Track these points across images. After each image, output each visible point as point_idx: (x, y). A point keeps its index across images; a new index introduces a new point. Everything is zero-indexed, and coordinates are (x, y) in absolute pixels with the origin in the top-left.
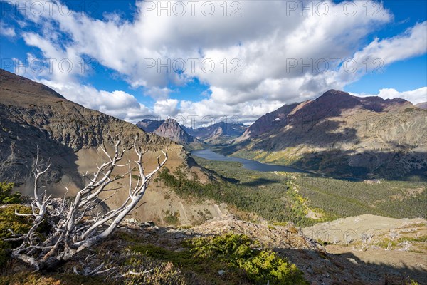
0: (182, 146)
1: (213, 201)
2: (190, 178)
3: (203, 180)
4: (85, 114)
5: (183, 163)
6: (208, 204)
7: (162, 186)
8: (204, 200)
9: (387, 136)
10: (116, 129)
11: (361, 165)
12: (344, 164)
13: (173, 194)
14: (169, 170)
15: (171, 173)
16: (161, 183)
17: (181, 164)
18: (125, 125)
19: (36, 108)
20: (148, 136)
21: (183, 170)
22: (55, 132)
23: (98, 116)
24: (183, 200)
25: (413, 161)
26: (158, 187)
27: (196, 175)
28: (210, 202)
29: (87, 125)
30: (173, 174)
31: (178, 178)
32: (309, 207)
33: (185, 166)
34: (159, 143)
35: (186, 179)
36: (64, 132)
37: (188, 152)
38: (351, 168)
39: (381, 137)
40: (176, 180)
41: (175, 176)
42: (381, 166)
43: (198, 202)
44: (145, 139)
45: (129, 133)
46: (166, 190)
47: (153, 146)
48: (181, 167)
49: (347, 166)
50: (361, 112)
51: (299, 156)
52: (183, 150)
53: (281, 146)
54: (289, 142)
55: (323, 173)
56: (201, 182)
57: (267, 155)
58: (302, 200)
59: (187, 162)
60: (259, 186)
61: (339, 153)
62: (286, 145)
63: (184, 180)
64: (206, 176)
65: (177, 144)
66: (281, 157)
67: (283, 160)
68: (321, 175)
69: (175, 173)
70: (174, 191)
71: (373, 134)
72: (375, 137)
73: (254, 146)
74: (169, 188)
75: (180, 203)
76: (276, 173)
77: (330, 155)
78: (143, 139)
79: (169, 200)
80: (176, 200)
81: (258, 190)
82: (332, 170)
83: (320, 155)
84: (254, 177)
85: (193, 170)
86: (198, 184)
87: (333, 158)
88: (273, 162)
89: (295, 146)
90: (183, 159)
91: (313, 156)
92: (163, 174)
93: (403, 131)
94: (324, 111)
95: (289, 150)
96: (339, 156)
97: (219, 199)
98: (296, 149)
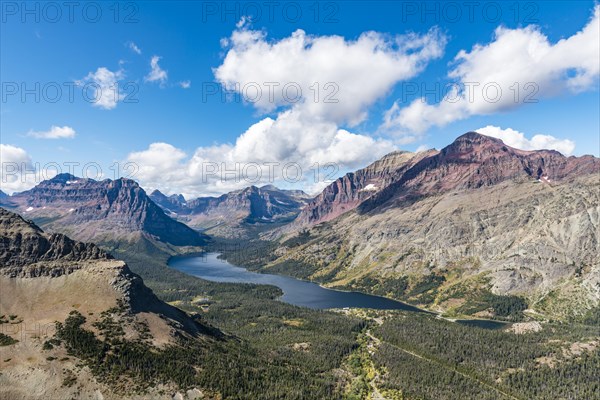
0: (122, 264)
1: (173, 385)
2: (130, 334)
3: (162, 338)
5: (119, 301)
6: (161, 393)
7: (63, 356)
8: (152, 385)
9: (562, 232)
11: (513, 292)
12: (483, 291)
13: (84, 374)
14: (82, 320)
15: (87, 327)
16: (60, 350)
17: (113, 304)
21: (116, 318)
24: (105, 388)
26: (51, 359)
27: (145, 329)
28: (166, 388)
30: (93, 329)
31: (102, 338)
32: (378, 387)
35: (121, 338)
38: (495, 298)
39: (552, 235)
40: (98, 342)
41: (96, 331)
42: (550, 294)
43: (138, 389)
44: (35, 249)
46: (69, 365)
47: (52, 264)
48: (114, 311)
49: (487, 294)
50: (522, 183)
51: (401, 271)
52: (125, 270)
53: (369, 249)
54: (384, 241)
55: (440, 311)
56: (155, 343)
57: (338, 269)
58: (372, 372)
59: (128, 299)
60: (297, 346)
61: (476, 266)
62: (379, 246)
63: (116, 342)
64: (170, 328)
65: (110, 257)
66: (365, 272)
67: (369, 280)
68: (436, 314)
69: (97, 325)
70: (87, 368)
71: (539, 228)
72: (541, 233)
73: (315, 247)
74: (78, 360)
75: (98, 391)
76: (347, 311)
77: (460, 272)
78: (31, 248)
79: (74, 388)
80: (90, 386)
81: (290, 353)
82: (459, 303)
83: (441, 271)
84: (296, 323)
85: (141, 316)
86: (147, 348)
87: (465, 276)
88: (349, 286)
89: (394, 250)
90: (121, 293)
91: (427, 273)
92: (68, 328)
93: (590, 225)
94: (454, 176)
95: (383, 259)
96: (475, 273)
97: (185, 381)
98: (395, 257)
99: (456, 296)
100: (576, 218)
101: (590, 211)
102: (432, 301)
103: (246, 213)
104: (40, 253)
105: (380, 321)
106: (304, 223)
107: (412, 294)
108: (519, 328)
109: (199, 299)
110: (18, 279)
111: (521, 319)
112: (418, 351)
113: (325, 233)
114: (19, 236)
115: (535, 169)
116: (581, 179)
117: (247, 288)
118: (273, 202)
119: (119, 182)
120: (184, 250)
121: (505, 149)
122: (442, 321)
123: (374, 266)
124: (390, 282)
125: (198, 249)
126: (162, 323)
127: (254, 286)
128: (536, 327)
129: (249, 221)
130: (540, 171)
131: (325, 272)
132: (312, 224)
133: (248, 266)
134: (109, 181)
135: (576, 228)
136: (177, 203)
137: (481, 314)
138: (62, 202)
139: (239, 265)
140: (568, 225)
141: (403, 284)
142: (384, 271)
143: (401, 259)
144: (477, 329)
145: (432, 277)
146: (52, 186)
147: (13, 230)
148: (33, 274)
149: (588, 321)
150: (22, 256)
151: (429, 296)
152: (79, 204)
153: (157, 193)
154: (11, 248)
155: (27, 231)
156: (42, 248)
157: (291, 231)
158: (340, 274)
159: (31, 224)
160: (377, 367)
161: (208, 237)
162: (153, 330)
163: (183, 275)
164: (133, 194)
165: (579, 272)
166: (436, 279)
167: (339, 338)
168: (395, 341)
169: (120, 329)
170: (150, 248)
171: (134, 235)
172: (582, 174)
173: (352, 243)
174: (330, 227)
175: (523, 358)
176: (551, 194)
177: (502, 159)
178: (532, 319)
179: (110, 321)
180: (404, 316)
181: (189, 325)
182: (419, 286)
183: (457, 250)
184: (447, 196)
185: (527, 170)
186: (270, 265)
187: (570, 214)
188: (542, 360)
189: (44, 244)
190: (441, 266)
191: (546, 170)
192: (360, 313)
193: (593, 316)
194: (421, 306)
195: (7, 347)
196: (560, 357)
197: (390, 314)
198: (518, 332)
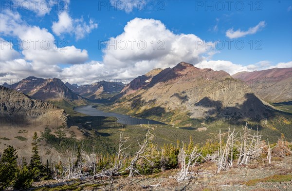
0: (63, 110)
1: (85, 153)
2: (68, 135)
3: (79, 137)
5: (63, 124)
7: (45, 144)
11: (197, 118)
12: (187, 117)
13: (53, 150)
14: (50, 131)
15: (52, 133)
16: (43, 142)
17: (61, 125)
20: (33, 102)
21: (62, 130)
24: (61, 154)
25: (227, 114)
26: (40, 145)
30: (54, 134)
31: (58, 137)
33: (65, 126)
34: (42, 108)
35: (65, 137)
37: (68, 115)
38: (191, 119)
40: (57, 139)
41: (56, 135)
42: (209, 118)
44: (30, 105)
45: (15, 99)
46: (47, 147)
47: (37, 111)
48: (61, 127)
49: (189, 118)
50: (200, 80)
51: (159, 111)
52: (64, 112)
53: (148, 103)
55: (173, 124)
56: (77, 139)
59: (66, 123)
60: (125, 138)
61: (185, 109)
62: (151, 102)
63: (63, 138)
64: (82, 133)
66: (147, 112)
68: (172, 126)
69: (56, 132)
70: (54, 148)
73: (128, 103)
74: (50, 145)
75: (59, 156)
76: (141, 125)
77: (179, 110)
78: (28, 105)
79: (50, 155)
80: (55, 154)
82: (180, 121)
83: (173, 111)
84: (124, 130)
86: (75, 140)
87: (181, 112)
89: (157, 104)
90: (63, 120)
91: (168, 111)
92: (45, 134)
93: (222, 94)
95: (153, 106)
96: (185, 111)
97: (89, 151)
99: (178, 119)
100: (218, 92)
101: (222, 90)
102: (170, 121)
104: (32, 107)
105: (153, 128)
108: (200, 129)
111: (200, 126)
113: (131, 98)
114: (24, 101)
115: (204, 75)
121: (194, 68)
122: (174, 128)
123: (149, 109)
125: (84, 104)
128: (205, 129)
130: (206, 76)
132: (126, 94)
133: (104, 110)
134: (50, 79)
135: (218, 96)
137: (187, 125)
140: (215, 94)
141: (160, 116)
144: (186, 130)
147: (21, 99)
150: (26, 108)
151: (169, 119)
154: (21, 105)
155: (26, 99)
160: (154, 144)
161: (88, 100)
162: (76, 134)
166: (171, 113)
167: (139, 135)
168: (159, 135)
169: (64, 134)
170: (66, 104)
171: (60, 99)
172: (220, 77)
178: (204, 127)
179: (60, 131)
180: (161, 126)
182: (166, 116)
184: (175, 84)
185: (202, 76)
187: (216, 90)
190: (173, 109)
191: (208, 75)
192: (145, 126)
194: (167, 123)
195: (24, 141)
196: (214, 139)
197: (156, 126)
198: (200, 131)
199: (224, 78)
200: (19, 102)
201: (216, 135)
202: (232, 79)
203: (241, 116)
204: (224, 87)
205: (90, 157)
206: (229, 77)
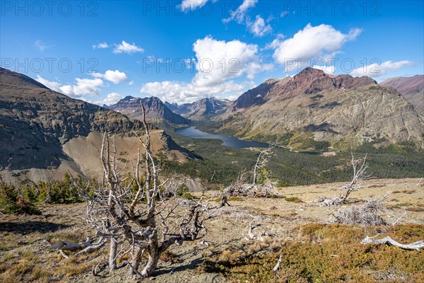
0: (162, 131)
2: (170, 158)
3: (182, 160)
4: (69, 104)
5: (164, 146)
9: (349, 113)
10: (101, 117)
11: (323, 140)
12: (311, 139)
17: (162, 147)
18: (109, 113)
19: (22, 101)
21: (163, 152)
22: (45, 122)
23: (82, 105)
26: (143, 167)
27: (175, 156)
29: (74, 115)
30: (155, 156)
31: (160, 160)
33: (166, 149)
34: (141, 129)
35: (167, 160)
36: (54, 123)
38: (316, 142)
39: (344, 114)
40: (158, 161)
41: (157, 158)
42: (340, 140)
44: (129, 126)
45: (113, 120)
47: (136, 132)
48: (162, 149)
49: (312, 141)
50: (331, 91)
51: (273, 132)
52: (164, 134)
53: (259, 123)
54: (266, 119)
55: (291, 148)
56: (180, 162)
57: (246, 132)
58: (265, 172)
59: (167, 145)
60: (233, 162)
61: (308, 129)
62: (264, 122)
63: (165, 161)
65: (157, 128)
66: (258, 133)
67: (259, 136)
68: (289, 149)
69: (157, 155)
71: (338, 111)
72: (339, 114)
73: (235, 123)
76: (251, 149)
77: (300, 132)
78: (127, 126)
81: (231, 165)
82: (300, 144)
83: (292, 131)
84: (231, 154)
85: (173, 151)
86: (177, 163)
87: (302, 133)
88: (251, 139)
89: (271, 123)
90: (164, 142)
91: (285, 132)
93: (363, 109)
94: (299, 89)
95: (265, 127)
96: (307, 132)
97: (193, 175)
98: (271, 126)
99: (298, 142)
100: (356, 106)
101: (363, 103)
102: (288, 144)
103: (204, 110)
104: (130, 128)
106: (229, 113)
107: (279, 141)
108: (326, 154)
109: (190, 145)
110: (124, 138)
111: (327, 151)
112: (284, 164)
113: (240, 117)
114: (121, 121)
115: (338, 84)
116: (360, 88)
117: (209, 140)
118: (215, 104)
119: (151, 98)
120: (180, 126)
121: (324, 75)
122: (292, 152)
123: (261, 130)
124: (269, 136)
125: (186, 125)
126: (181, 154)
127: (211, 140)
128: (334, 154)
129: (205, 113)
130: (340, 85)
131: (240, 133)
132: (233, 114)
133: (207, 132)
134: (147, 98)
135: (355, 111)
136: (175, 106)
137: (310, 149)
138: (130, 108)
139: (204, 131)
140: (352, 109)
141: (274, 138)
142: (266, 132)
143: (274, 127)
144: (308, 155)
145: (288, 134)
146: (125, 102)
147: (119, 119)
148: (129, 136)
149: (357, 151)
150: (124, 129)
151: (286, 142)
152: (137, 109)
153: (166, 102)
154: (120, 126)
155: (124, 119)
156: (131, 125)
157: (225, 117)
158: (247, 134)
159: (125, 116)
161: (190, 120)
162: (178, 157)
163: (182, 136)
164: (158, 103)
165: (355, 130)
166: (290, 135)
167: (249, 159)
168: (273, 160)
169: (166, 156)
170: (167, 126)
171: (160, 120)
172: (361, 85)
173: (252, 120)
174: (242, 114)
175: (330, 166)
176: (345, 96)
177: (323, 80)
178: (332, 151)
179: (161, 153)
180: (276, 150)
181: (191, 155)
182: (282, 138)
183: (299, 122)
184: (295, 98)
185: (335, 85)
186: (217, 131)
187: (353, 104)
188: (338, 167)
189: (132, 124)
190: (292, 129)
191: (343, 84)
192: (256, 150)
193: (360, 149)
194: (283, 146)
195: (127, 163)
196: (346, 165)
197: (269, 149)
198: (326, 156)
199: (367, 87)
200: (117, 123)
201: (349, 162)
202: (380, 88)
203: (387, 138)
204: (366, 100)
205: (194, 181)
206: (375, 85)
